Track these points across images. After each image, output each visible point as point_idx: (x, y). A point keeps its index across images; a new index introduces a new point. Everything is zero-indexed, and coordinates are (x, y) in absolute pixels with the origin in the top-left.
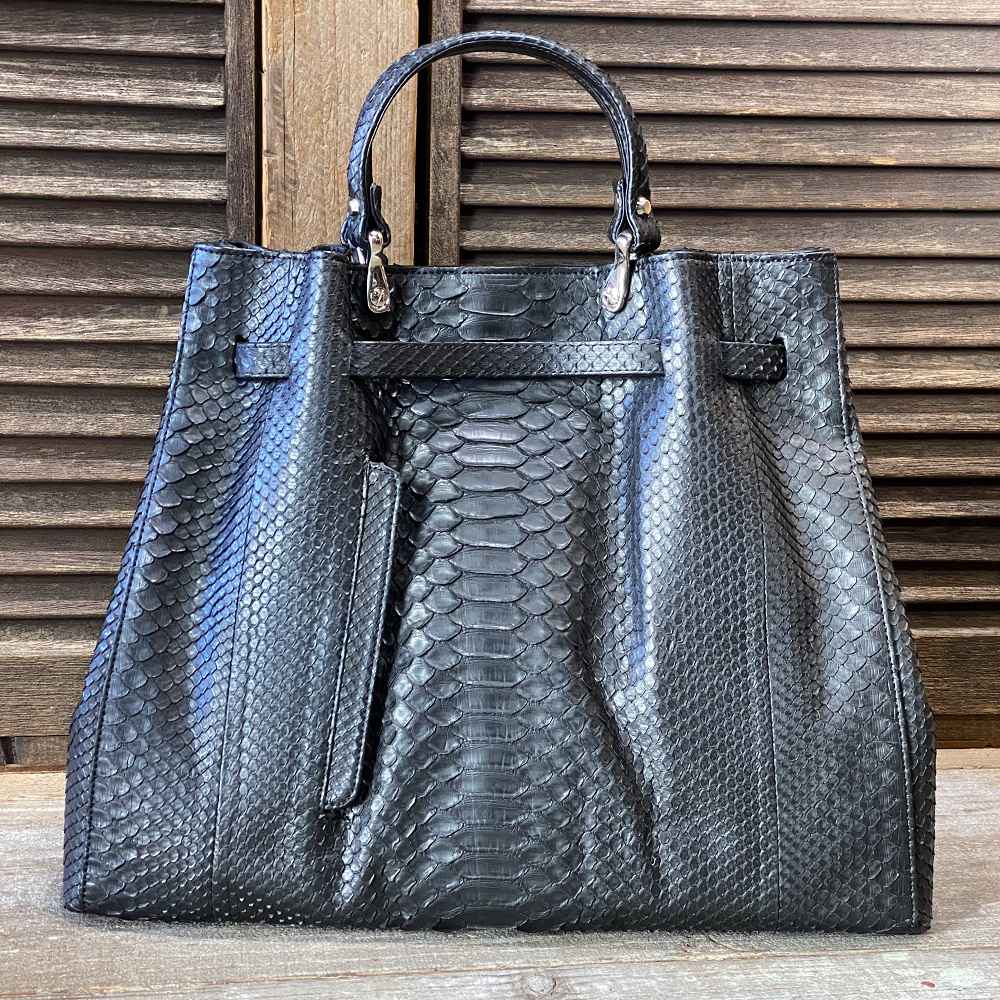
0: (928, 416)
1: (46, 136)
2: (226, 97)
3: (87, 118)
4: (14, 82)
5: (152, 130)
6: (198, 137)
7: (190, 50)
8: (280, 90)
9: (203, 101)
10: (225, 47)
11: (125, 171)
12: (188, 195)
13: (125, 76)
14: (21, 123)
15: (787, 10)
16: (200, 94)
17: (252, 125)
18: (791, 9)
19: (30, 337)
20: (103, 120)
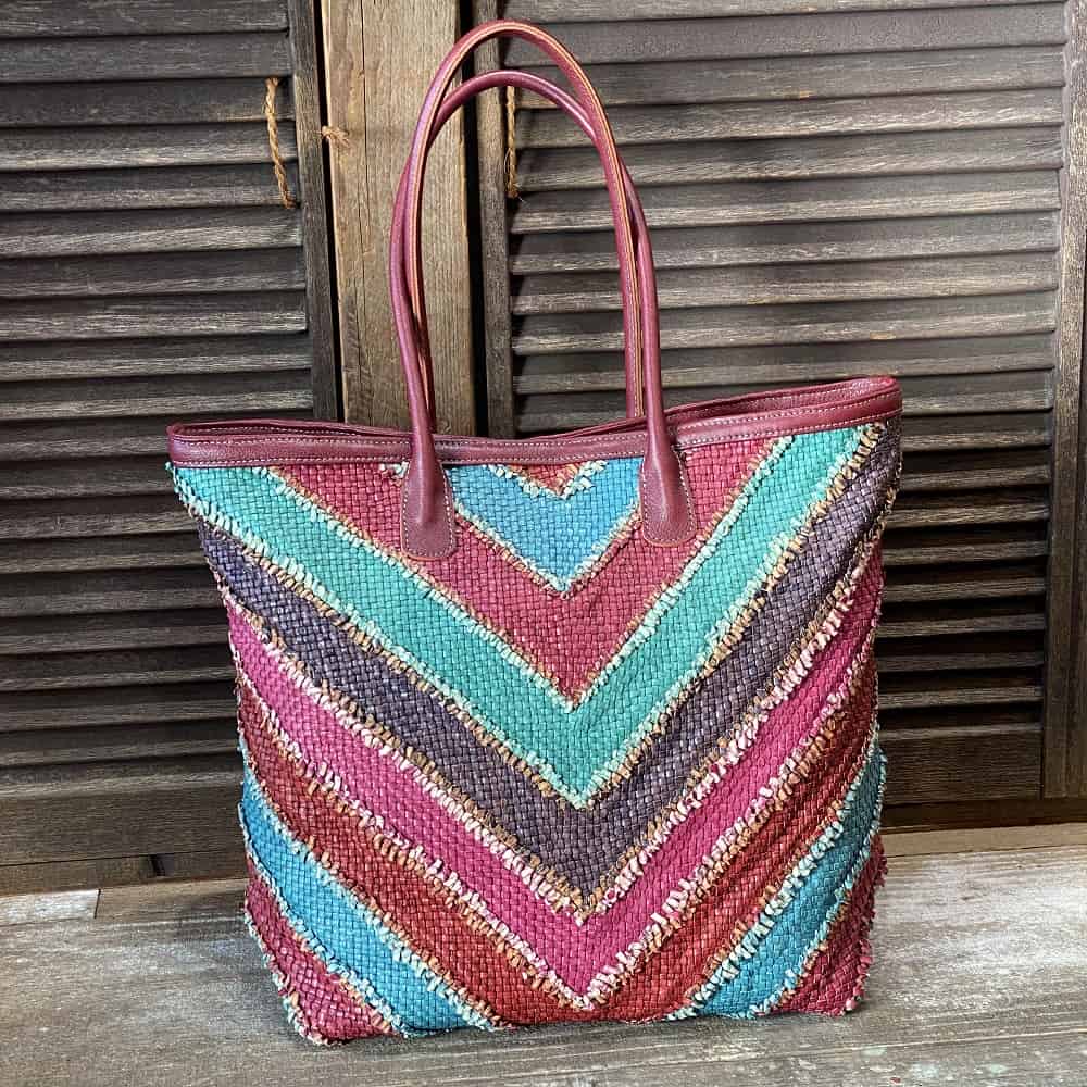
0: (937, 549)
1: (160, 365)
2: (308, 322)
3: (193, 347)
4: (130, 323)
5: (248, 353)
6: (287, 356)
8: (353, 316)
9: (289, 327)
10: (305, 281)
13: (222, 311)
14: (139, 356)
15: (791, 214)
16: (285, 321)
17: (331, 345)
19: (154, 530)
20: (207, 349)
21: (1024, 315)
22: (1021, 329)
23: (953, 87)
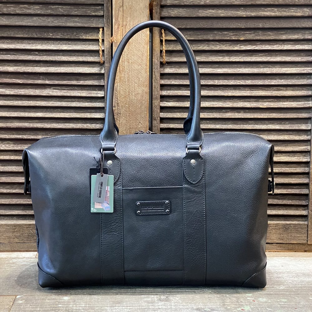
1: (64, 104)
2: (105, 94)
3: (73, 100)
4: (57, 92)
5: (88, 102)
6: (98, 103)
7: (96, 84)
8: (116, 93)
9: (99, 95)
10: (104, 83)
11: (82, 111)
12: (96, 117)
13: (82, 90)
14: (58, 101)
16: (99, 94)
18: (239, 71)
20: (77, 100)
21: (303, 103)
22: (302, 106)
23: (283, 39)
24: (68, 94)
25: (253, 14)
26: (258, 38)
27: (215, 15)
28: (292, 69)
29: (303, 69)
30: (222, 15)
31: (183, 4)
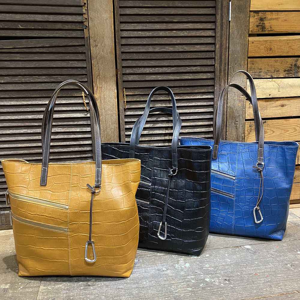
7: (86, 123)
9: (88, 130)
21: (208, 129)
22: (208, 131)
23: (196, 92)
24: (68, 131)
25: (178, 78)
26: (182, 92)
27: (156, 79)
28: (201, 109)
29: (208, 109)
30: (160, 79)
31: (136, 73)
